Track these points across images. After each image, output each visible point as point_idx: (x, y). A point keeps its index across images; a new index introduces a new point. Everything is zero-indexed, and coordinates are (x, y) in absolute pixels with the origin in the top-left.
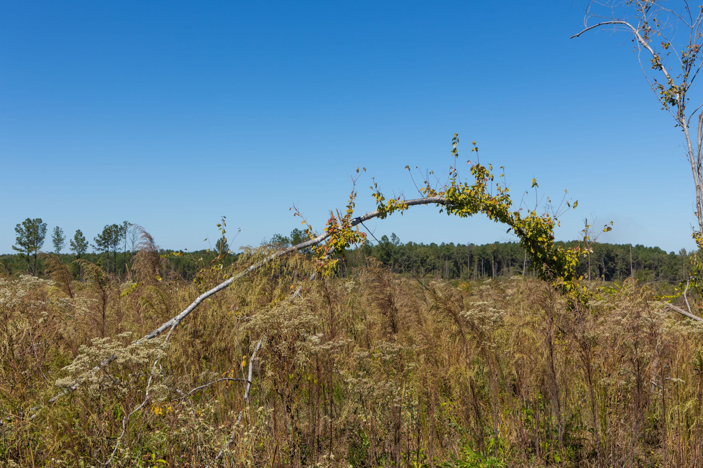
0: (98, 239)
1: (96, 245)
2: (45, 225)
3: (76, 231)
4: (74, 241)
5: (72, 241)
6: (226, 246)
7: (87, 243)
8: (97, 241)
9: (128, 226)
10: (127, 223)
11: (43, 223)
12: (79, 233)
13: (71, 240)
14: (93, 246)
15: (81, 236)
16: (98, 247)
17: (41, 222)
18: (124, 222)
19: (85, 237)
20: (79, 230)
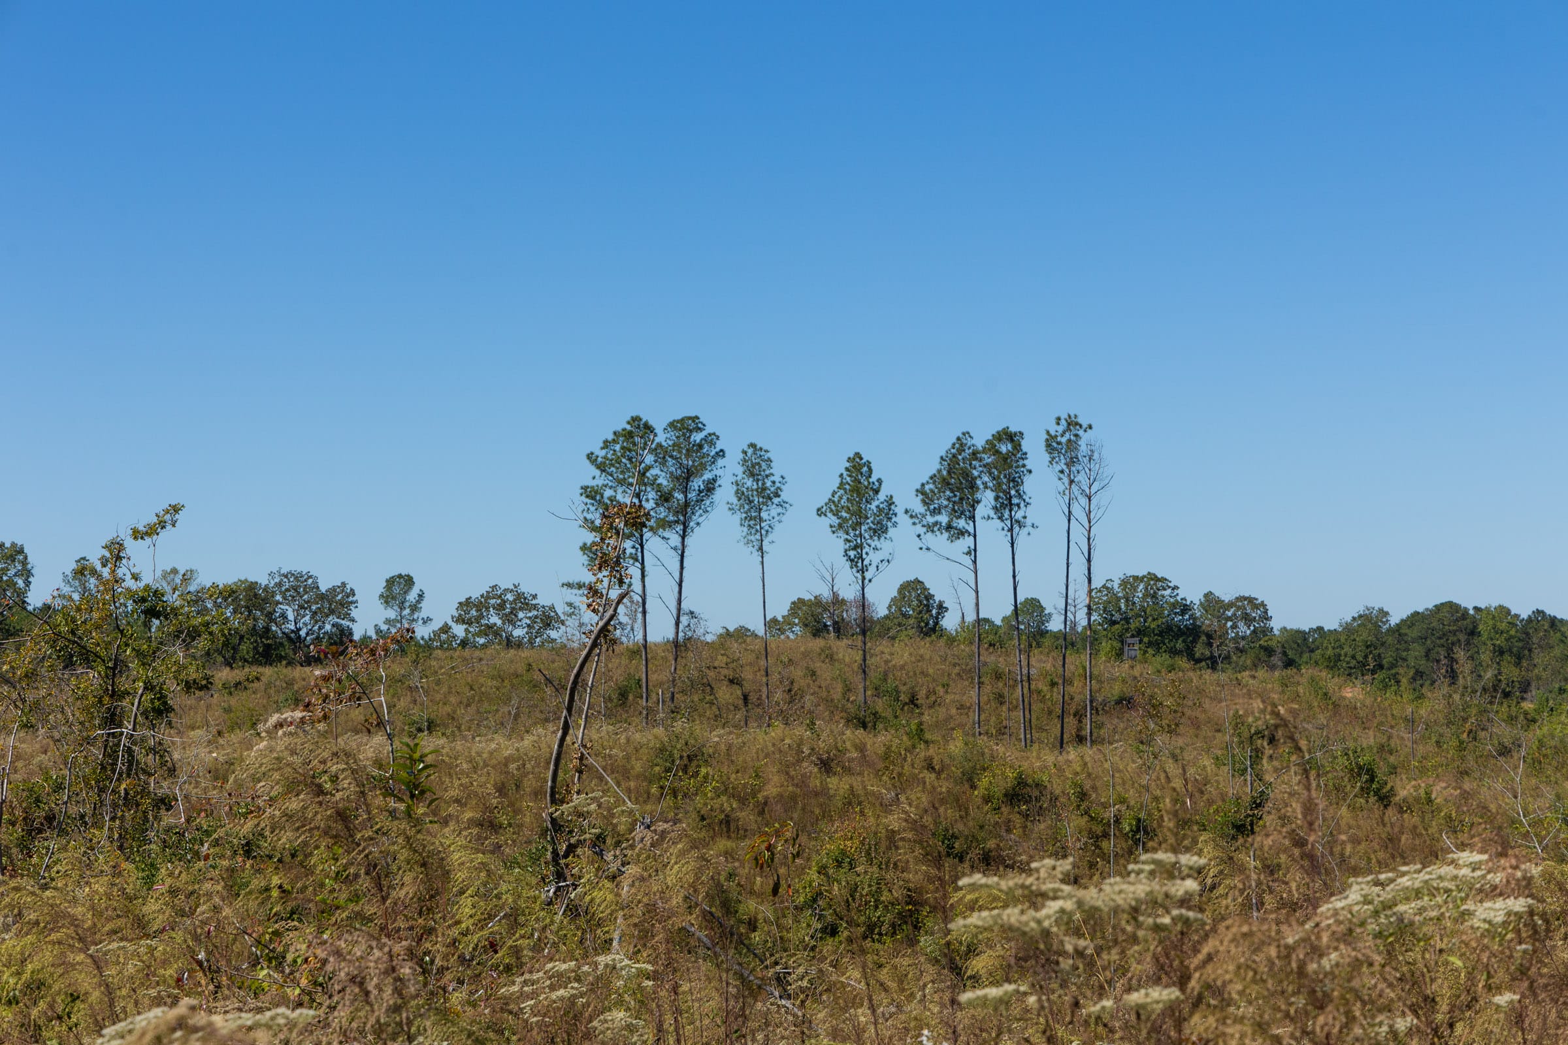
0: (930, 486)
1: (919, 508)
3: (848, 460)
7: (890, 502)
8: (925, 496)
9: (1081, 433)
10: (1075, 421)
12: (858, 467)
14: (913, 517)
15: (868, 476)
16: (930, 519)
18: (1059, 419)
19: (880, 481)
20: (858, 455)
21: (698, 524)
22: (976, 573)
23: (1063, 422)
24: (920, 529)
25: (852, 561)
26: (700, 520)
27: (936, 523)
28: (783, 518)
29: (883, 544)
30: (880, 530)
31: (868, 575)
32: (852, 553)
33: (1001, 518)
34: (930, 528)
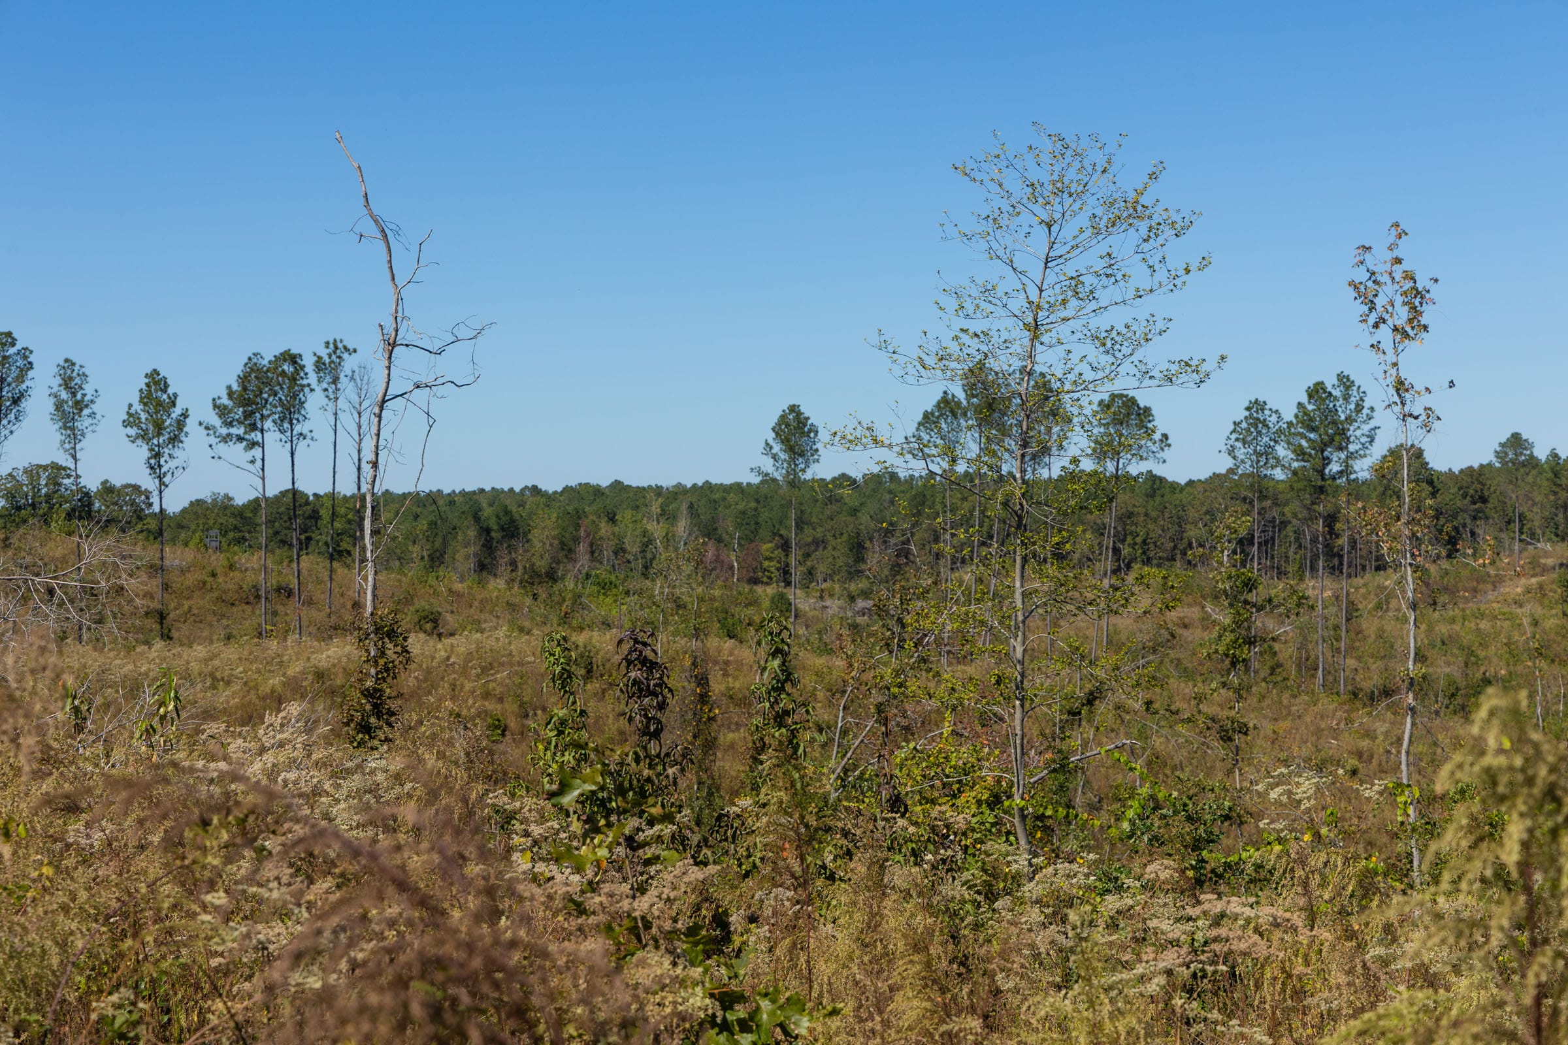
0: (225, 401)
1: (216, 421)
2: (25, 353)
3: (146, 376)
4: (137, 407)
5: (133, 411)
6: (810, 431)
7: (185, 415)
8: (221, 410)
9: (345, 356)
10: (340, 345)
11: (19, 346)
12: (156, 381)
13: (130, 406)
14: (207, 428)
15: (164, 391)
16: (224, 431)
17: (13, 344)
18: (327, 343)
19: (175, 395)
20: (156, 372)
21: (11, 432)
22: (263, 479)
23: (331, 346)
24: (213, 440)
25: (152, 468)
26: (14, 428)
27: (229, 435)
28: (97, 429)
29: (177, 452)
30: (174, 440)
31: (166, 480)
32: (153, 461)
33: (282, 432)
34: (226, 439)
